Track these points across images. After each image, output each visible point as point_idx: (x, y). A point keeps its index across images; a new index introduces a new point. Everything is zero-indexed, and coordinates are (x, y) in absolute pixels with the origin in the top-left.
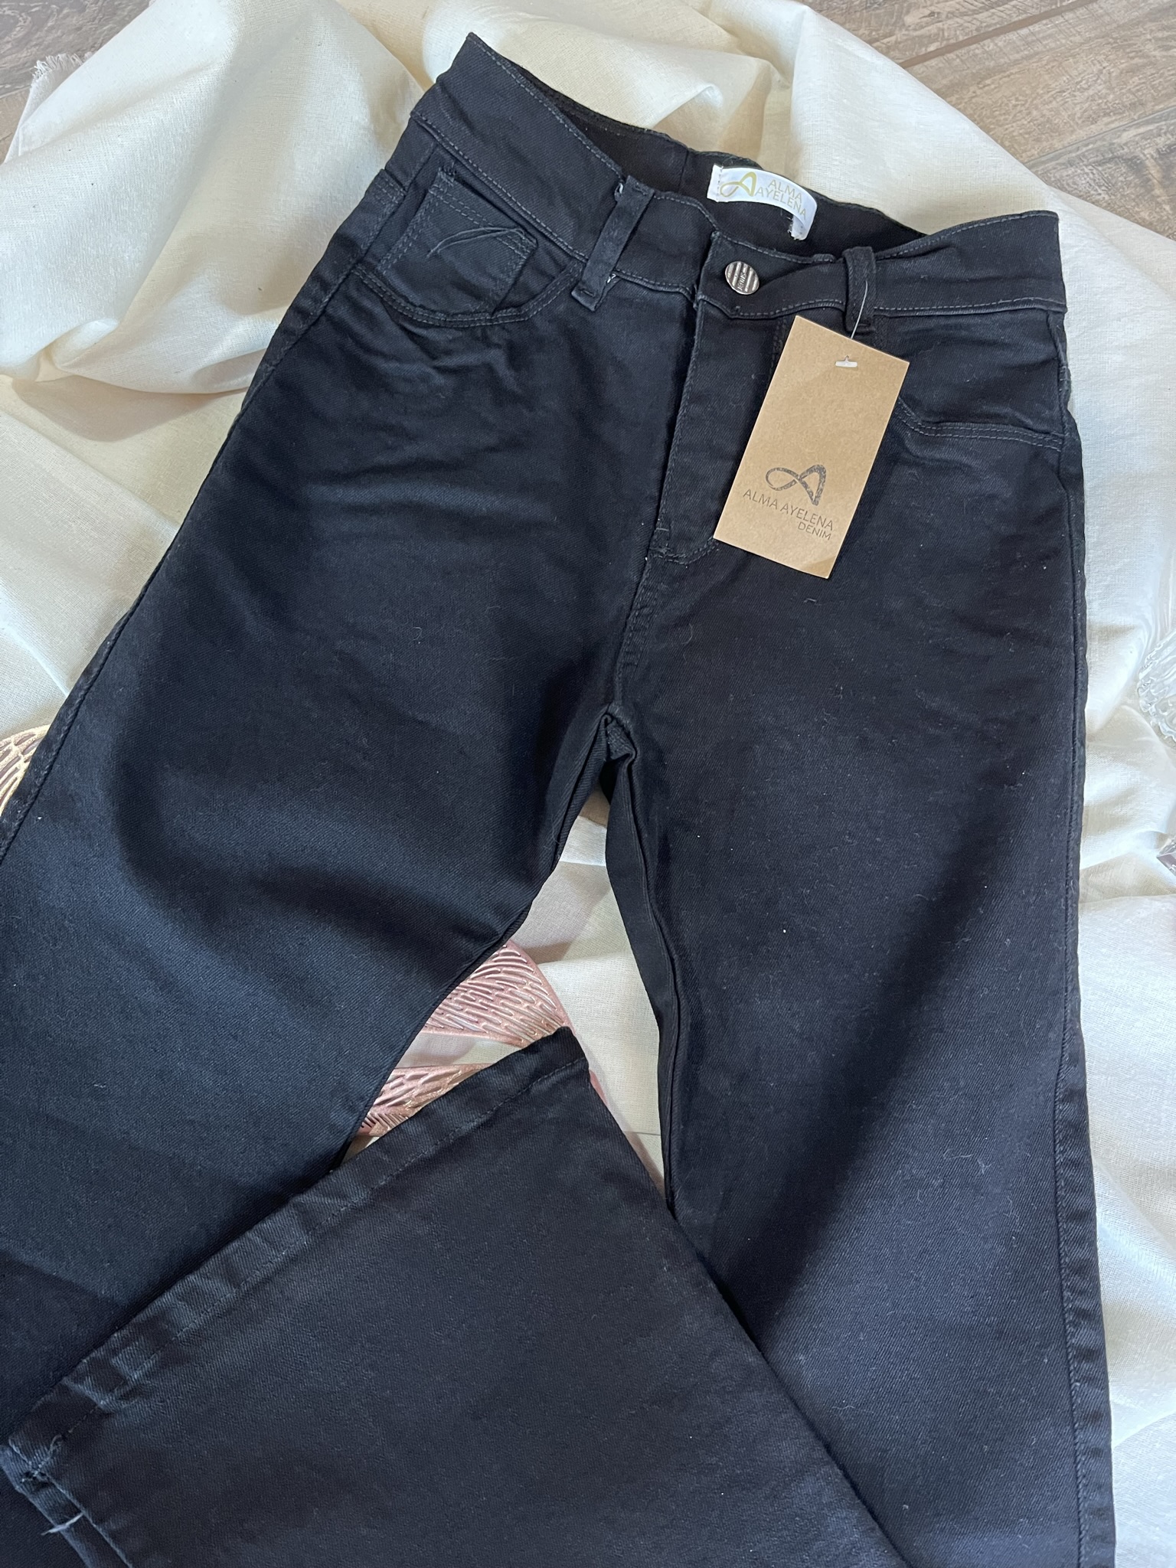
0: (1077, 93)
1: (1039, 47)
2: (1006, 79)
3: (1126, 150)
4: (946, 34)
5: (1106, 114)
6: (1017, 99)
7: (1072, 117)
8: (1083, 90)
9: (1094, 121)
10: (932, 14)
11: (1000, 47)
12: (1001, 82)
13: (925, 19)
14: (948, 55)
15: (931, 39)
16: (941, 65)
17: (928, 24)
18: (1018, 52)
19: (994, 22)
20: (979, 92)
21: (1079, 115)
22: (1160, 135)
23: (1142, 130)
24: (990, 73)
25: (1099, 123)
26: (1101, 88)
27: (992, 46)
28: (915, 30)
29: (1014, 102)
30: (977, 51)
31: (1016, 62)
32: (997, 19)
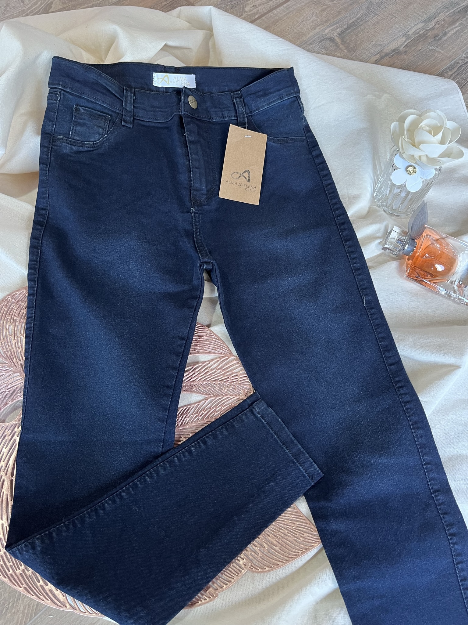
0: (307, 21)
1: (291, 9)
2: (283, 22)
3: (328, 36)
4: (260, 12)
5: (318, 26)
6: (288, 27)
7: (307, 29)
8: (309, 20)
9: (315, 29)
10: (254, 6)
11: (278, 12)
12: (282, 23)
13: (251, 8)
14: (262, 18)
15: (255, 14)
16: (261, 21)
17: (253, 9)
18: (285, 12)
19: (274, 4)
20: (275, 28)
21: (309, 28)
22: (337, 29)
23: (331, 28)
24: (277, 21)
25: (317, 29)
26: (314, 18)
27: (276, 12)
28: (249, 12)
29: (287, 28)
30: (272, 15)
31: (285, 15)
32: (275, 3)
